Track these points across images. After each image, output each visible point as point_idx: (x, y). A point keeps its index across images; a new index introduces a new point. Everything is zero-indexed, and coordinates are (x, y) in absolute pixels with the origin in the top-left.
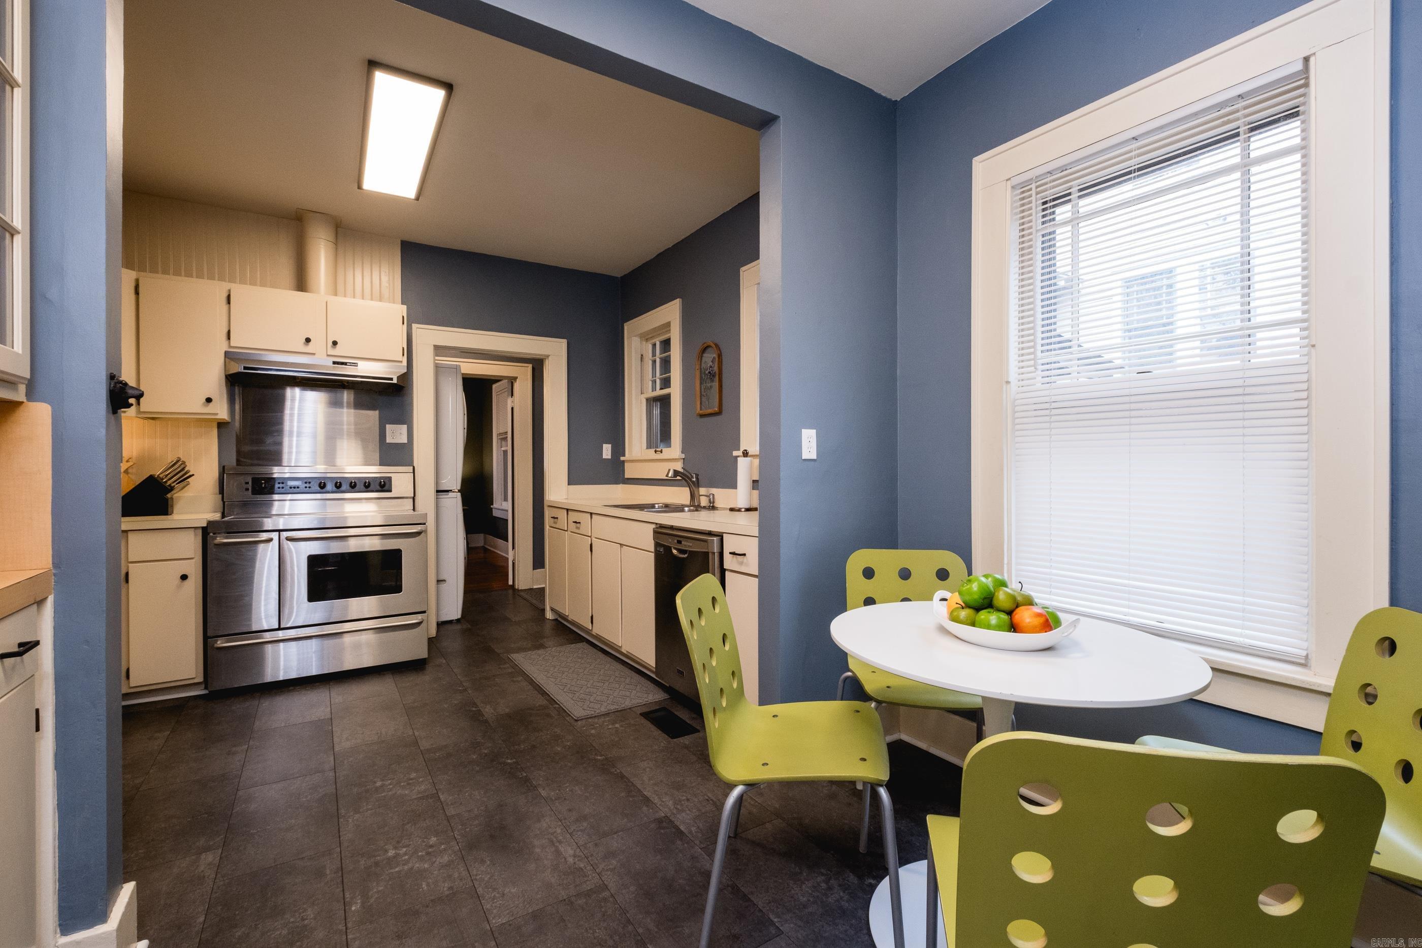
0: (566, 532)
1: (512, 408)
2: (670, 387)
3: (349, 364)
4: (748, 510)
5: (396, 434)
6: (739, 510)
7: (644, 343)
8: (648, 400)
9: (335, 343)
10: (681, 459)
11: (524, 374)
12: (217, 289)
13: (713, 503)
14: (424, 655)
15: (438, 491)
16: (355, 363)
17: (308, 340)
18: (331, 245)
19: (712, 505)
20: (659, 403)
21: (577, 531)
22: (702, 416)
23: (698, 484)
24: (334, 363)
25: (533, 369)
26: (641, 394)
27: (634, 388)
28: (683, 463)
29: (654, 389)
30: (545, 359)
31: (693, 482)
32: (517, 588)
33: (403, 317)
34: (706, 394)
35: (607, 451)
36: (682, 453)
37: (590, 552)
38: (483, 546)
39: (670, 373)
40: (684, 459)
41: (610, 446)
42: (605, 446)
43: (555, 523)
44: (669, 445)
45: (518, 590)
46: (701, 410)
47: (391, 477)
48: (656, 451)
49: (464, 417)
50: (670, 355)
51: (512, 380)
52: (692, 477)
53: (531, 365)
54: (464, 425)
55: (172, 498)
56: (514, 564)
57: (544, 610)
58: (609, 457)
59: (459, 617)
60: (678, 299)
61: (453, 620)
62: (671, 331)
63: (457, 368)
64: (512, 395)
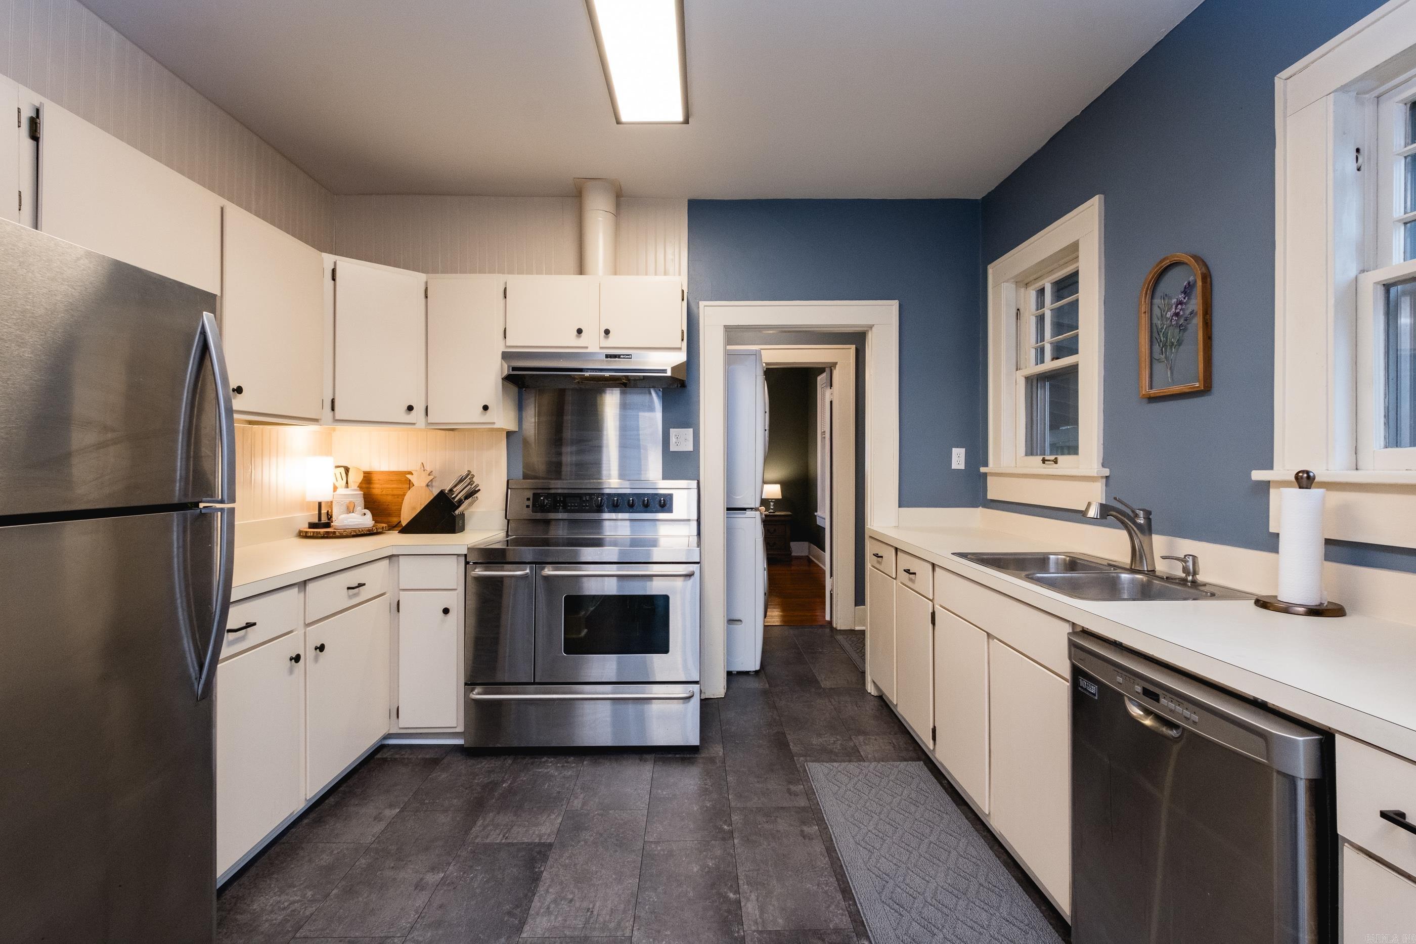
0: (895, 580)
1: (831, 402)
2: (1078, 353)
3: (623, 357)
4: (1315, 612)
5: (681, 440)
6: (1286, 609)
7: (1023, 290)
8: (1029, 379)
9: (607, 332)
10: (1102, 477)
11: (843, 356)
12: (492, 282)
13: (1195, 573)
14: (694, 740)
15: (728, 509)
16: (629, 355)
17: (580, 331)
18: (610, 217)
19: (1190, 578)
20: (1047, 384)
21: (910, 584)
22: (1152, 399)
23: (1148, 529)
24: (607, 356)
25: (857, 349)
26: (1017, 370)
27: (1003, 362)
28: (1106, 485)
29: (1041, 359)
30: (868, 331)
31: (1139, 526)
32: (834, 626)
33: (683, 291)
34: (1166, 358)
35: (958, 458)
36: (1103, 466)
37: (931, 625)
38: (807, 556)
39: (1078, 329)
40: (1107, 477)
41: (963, 451)
42: (955, 451)
43: (879, 563)
44: (1072, 449)
45: (836, 629)
46: (1151, 387)
47: (672, 494)
48: (1044, 461)
49: (765, 415)
50: (1077, 300)
51: (832, 366)
52: (1137, 515)
53: (854, 346)
54: (765, 426)
55: (462, 515)
56: (831, 595)
57: (865, 672)
58: (962, 467)
59: (758, 668)
60: (1097, 196)
61: (750, 671)
62: (1080, 260)
63: (757, 355)
64: (831, 386)
